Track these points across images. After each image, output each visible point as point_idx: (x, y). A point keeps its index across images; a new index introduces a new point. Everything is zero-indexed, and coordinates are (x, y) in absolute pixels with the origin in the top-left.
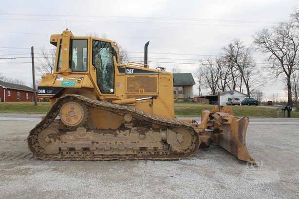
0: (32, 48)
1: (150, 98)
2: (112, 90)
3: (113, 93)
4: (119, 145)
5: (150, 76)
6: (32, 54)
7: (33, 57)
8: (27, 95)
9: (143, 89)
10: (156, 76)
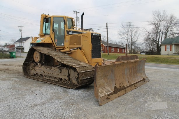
0: (107, 23)
1: (76, 48)
2: (63, 44)
3: (63, 46)
4: (51, 75)
5: (79, 35)
6: (107, 27)
7: (107, 28)
8: (118, 49)
9: (75, 43)
10: (81, 35)
